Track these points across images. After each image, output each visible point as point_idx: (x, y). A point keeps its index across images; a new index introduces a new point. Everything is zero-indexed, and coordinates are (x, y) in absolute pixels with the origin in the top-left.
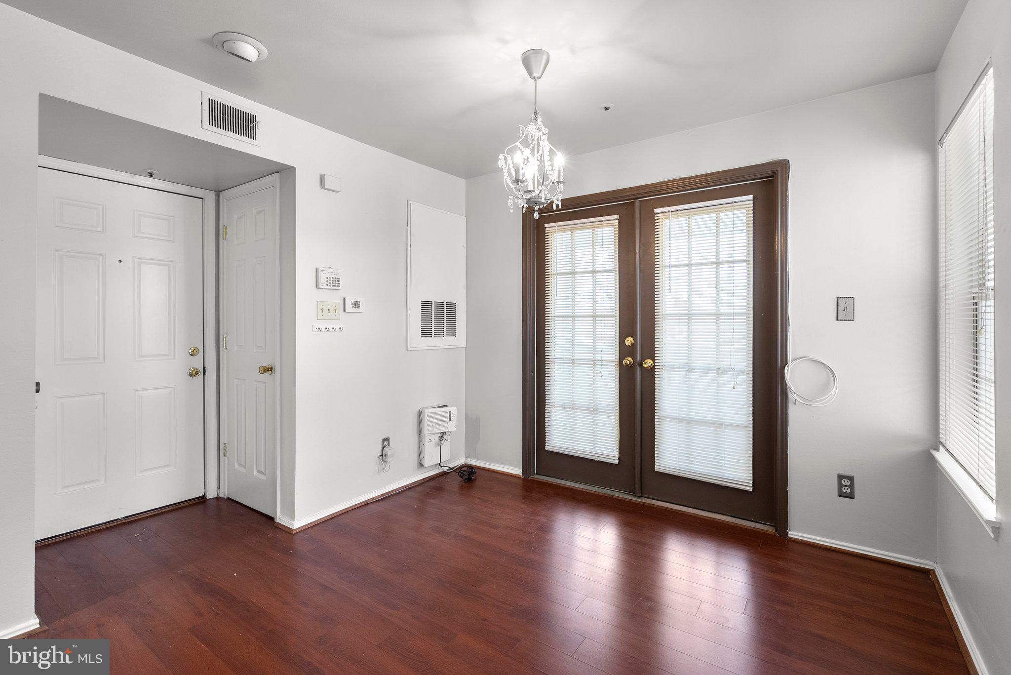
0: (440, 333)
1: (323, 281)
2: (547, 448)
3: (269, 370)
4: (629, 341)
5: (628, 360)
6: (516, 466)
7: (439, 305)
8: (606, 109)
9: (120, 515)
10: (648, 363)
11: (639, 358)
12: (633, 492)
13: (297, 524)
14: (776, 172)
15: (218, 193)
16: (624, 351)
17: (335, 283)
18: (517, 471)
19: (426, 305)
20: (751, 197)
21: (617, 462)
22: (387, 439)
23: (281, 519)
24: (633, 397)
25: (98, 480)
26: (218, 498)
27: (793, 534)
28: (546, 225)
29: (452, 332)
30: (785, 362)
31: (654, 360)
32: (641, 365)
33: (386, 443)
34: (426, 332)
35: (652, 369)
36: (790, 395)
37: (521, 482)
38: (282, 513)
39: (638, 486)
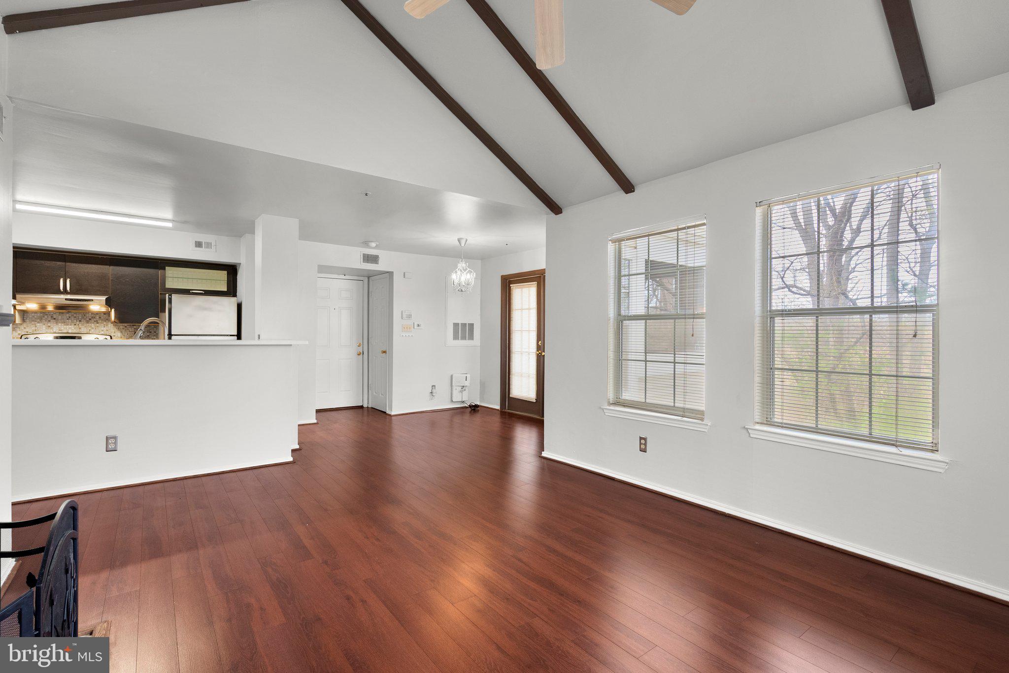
0: (464, 338)
1: (404, 316)
2: (511, 396)
3: (384, 352)
4: (540, 343)
5: (539, 352)
6: (497, 405)
7: (464, 325)
8: (507, 245)
9: (334, 407)
13: (393, 413)
15: (369, 278)
16: (538, 348)
17: (409, 316)
18: (498, 407)
19: (456, 325)
21: (535, 401)
22: (435, 386)
23: (388, 412)
25: (327, 392)
26: (368, 407)
28: (511, 285)
29: (471, 337)
33: (434, 387)
34: (456, 337)
37: (499, 412)
38: (389, 409)
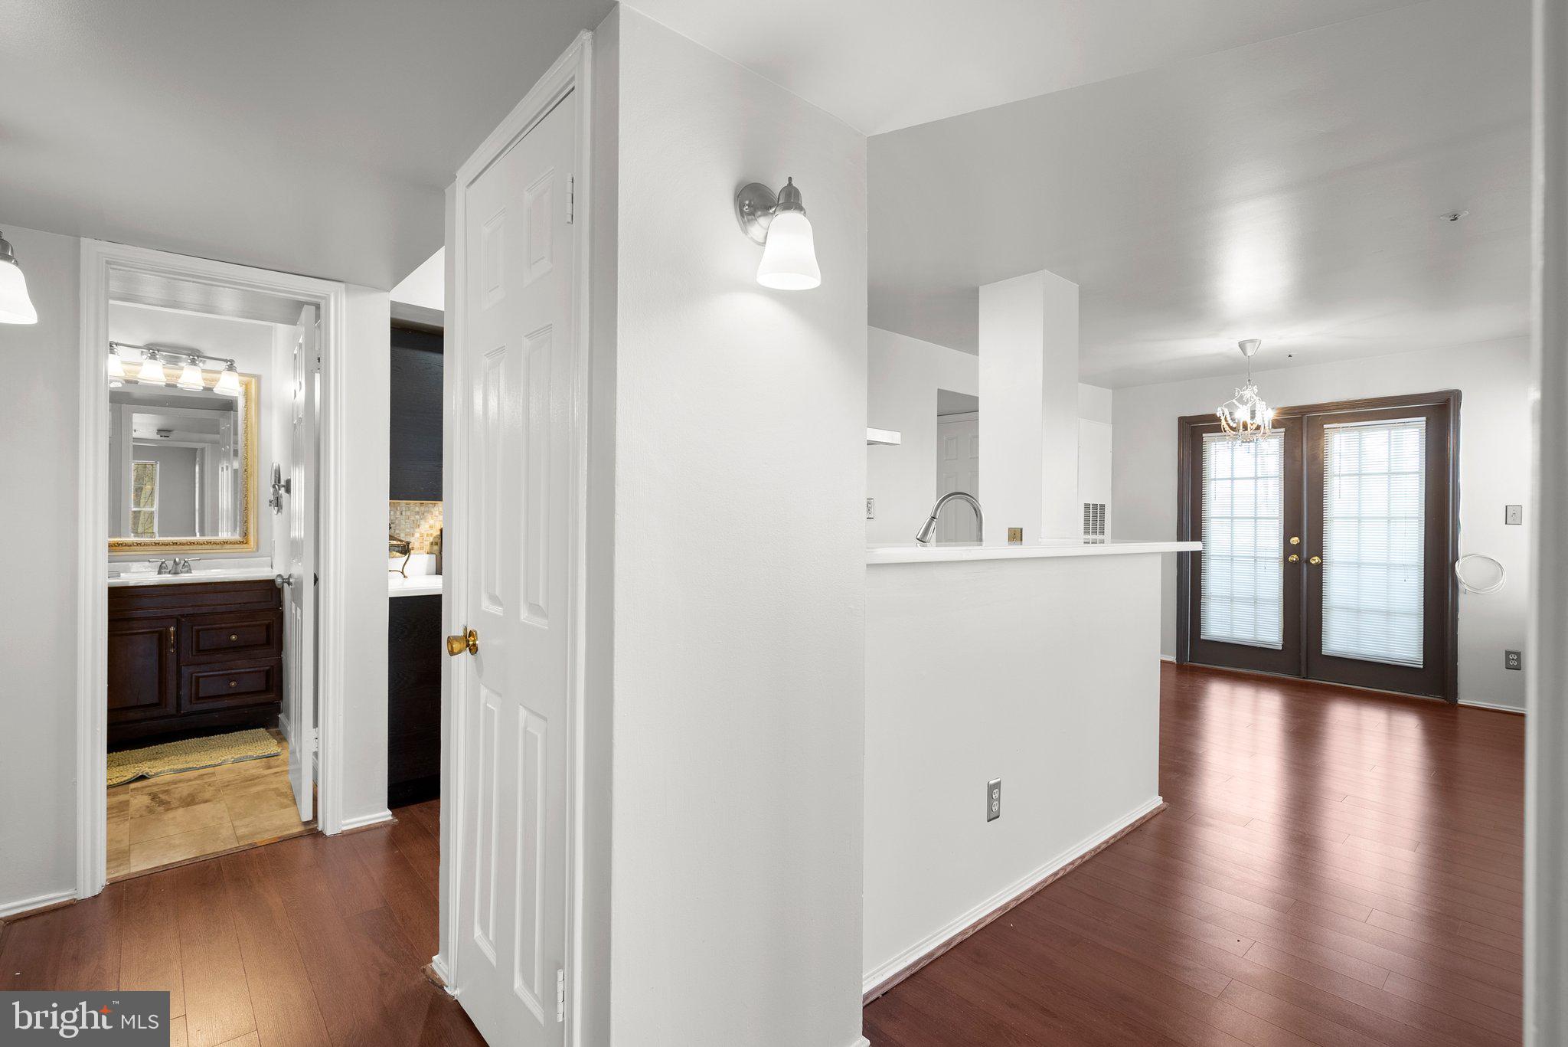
0: (1095, 531)
2: (1202, 637)
4: (1295, 540)
5: (1294, 558)
7: (1095, 506)
8: (1290, 356)
10: (1315, 560)
11: (1305, 556)
12: (1298, 675)
14: (1448, 400)
16: (1288, 549)
19: (1087, 506)
20: (1424, 418)
21: (1281, 648)
24: (1299, 591)
27: (1461, 702)
28: (1204, 435)
29: (1102, 530)
30: (1456, 558)
31: (1321, 557)
32: (1308, 561)
34: (1086, 532)
35: (1320, 566)
36: (1460, 586)
39: (1303, 668)
